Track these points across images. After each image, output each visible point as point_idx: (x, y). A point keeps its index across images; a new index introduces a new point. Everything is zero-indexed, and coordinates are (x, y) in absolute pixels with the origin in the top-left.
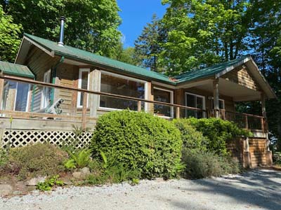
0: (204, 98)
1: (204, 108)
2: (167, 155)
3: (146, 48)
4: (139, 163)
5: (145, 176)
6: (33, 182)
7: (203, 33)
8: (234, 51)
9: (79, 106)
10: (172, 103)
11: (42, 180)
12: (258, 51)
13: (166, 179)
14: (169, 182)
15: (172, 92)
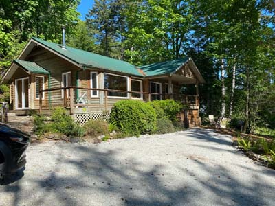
0: (161, 84)
1: (161, 93)
2: (152, 122)
3: (97, 22)
4: (139, 127)
5: (143, 133)
6: (99, 137)
7: (157, 31)
8: (179, 43)
9: (92, 96)
10: (142, 91)
11: (104, 136)
12: (196, 46)
13: (150, 134)
14: (151, 136)
15: (141, 81)
